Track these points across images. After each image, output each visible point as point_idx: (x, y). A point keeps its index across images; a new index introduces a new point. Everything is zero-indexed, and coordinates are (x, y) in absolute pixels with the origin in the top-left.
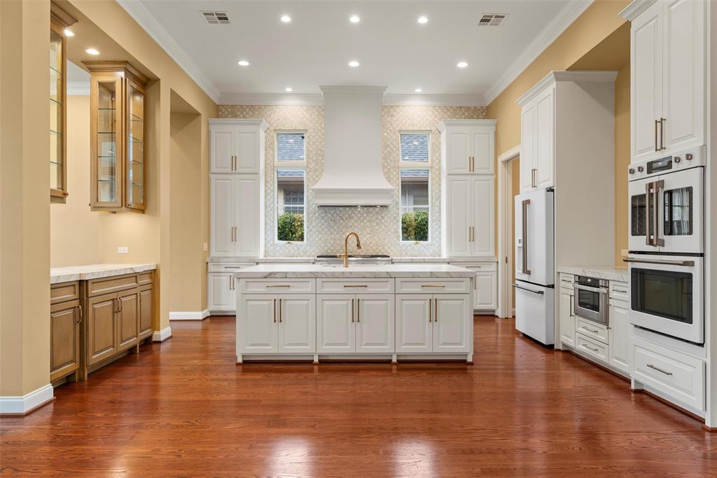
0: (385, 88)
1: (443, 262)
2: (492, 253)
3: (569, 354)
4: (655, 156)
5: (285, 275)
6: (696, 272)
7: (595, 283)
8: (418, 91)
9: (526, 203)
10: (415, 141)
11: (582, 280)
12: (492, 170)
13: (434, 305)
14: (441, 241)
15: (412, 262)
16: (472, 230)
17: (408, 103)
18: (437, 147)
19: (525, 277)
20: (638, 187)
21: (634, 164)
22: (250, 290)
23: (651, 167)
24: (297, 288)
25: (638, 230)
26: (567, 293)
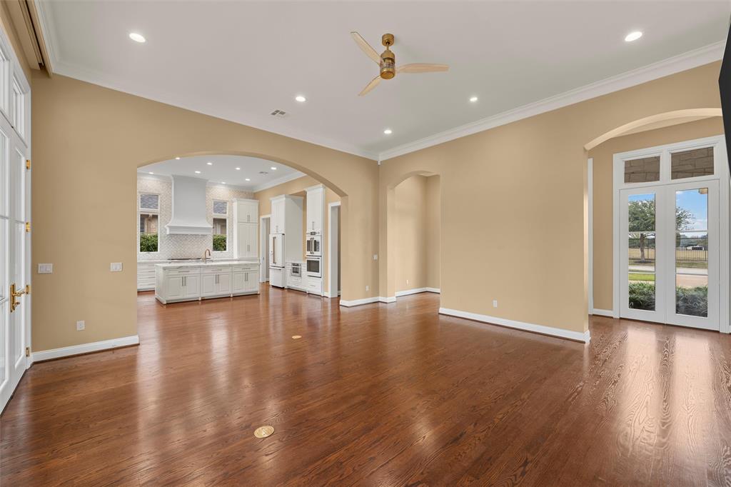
0: (207, 180)
1: (236, 260)
2: (257, 256)
3: (290, 290)
4: (312, 231)
5: (187, 267)
6: (320, 260)
7: (298, 265)
8: (224, 183)
9: (274, 238)
10: (220, 206)
11: (294, 264)
12: (257, 222)
13: (247, 275)
14: (233, 251)
15: (222, 261)
16: (249, 246)
17: (217, 187)
18: (231, 209)
19: (274, 265)
20: (308, 239)
21: (307, 232)
22: (170, 274)
23: (311, 234)
24: (192, 272)
25: (308, 250)
26: (289, 268)
